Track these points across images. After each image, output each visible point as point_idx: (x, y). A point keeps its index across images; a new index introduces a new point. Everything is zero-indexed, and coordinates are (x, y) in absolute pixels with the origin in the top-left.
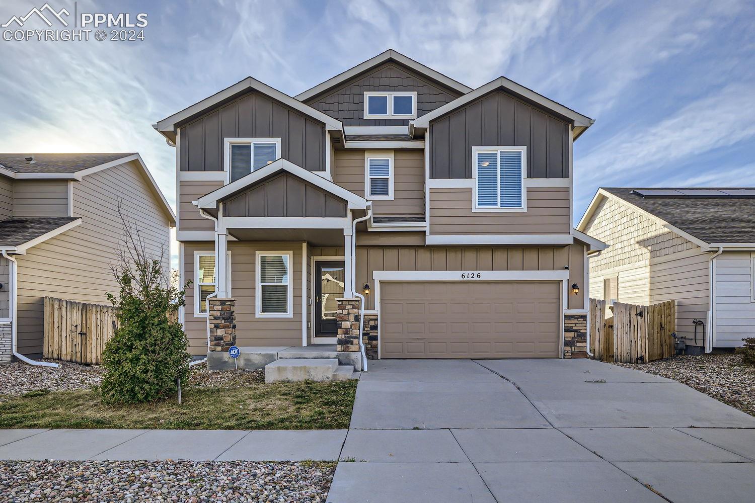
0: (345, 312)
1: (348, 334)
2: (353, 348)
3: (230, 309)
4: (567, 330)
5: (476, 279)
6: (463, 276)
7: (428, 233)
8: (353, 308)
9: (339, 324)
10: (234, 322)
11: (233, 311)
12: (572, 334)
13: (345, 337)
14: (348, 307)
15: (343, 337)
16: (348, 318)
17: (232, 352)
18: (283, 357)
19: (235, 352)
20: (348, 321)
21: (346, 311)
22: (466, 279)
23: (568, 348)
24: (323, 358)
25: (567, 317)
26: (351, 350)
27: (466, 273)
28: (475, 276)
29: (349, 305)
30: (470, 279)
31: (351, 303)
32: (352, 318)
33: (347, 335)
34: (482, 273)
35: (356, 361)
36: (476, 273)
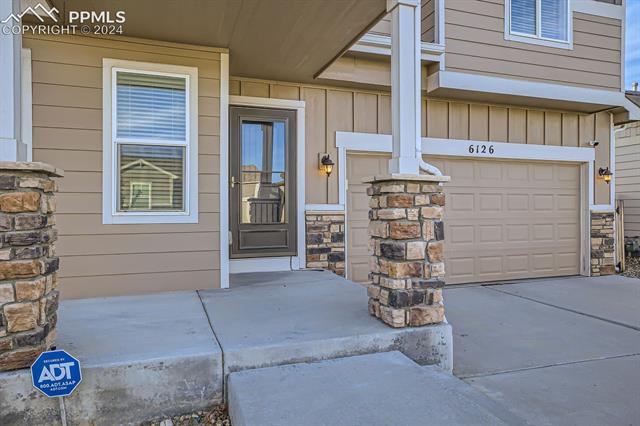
0: (413, 214)
1: (419, 276)
2: (433, 313)
3: (39, 203)
4: (594, 235)
5: (487, 154)
6: (471, 150)
7: (442, 66)
8: (433, 203)
9: (399, 249)
10: (52, 248)
11: (49, 213)
12: (599, 241)
13: (414, 284)
14: (422, 200)
15: (410, 286)
16: (419, 231)
17: (47, 374)
18: (241, 364)
19: (58, 372)
20: (421, 238)
21: (415, 211)
22: (475, 154)
23: (596, 261)
24: (360, 353)
25: (594, 216)
26: (428, 320)
27: (475, 144)
28: (487, 150)
29: (422, 193)
30: (480, 155)
31: (426, 188)
32: (429, 229)
33: (417, 280)
34: (496, 145)
35: (441, 349)
36: (488, 145)
